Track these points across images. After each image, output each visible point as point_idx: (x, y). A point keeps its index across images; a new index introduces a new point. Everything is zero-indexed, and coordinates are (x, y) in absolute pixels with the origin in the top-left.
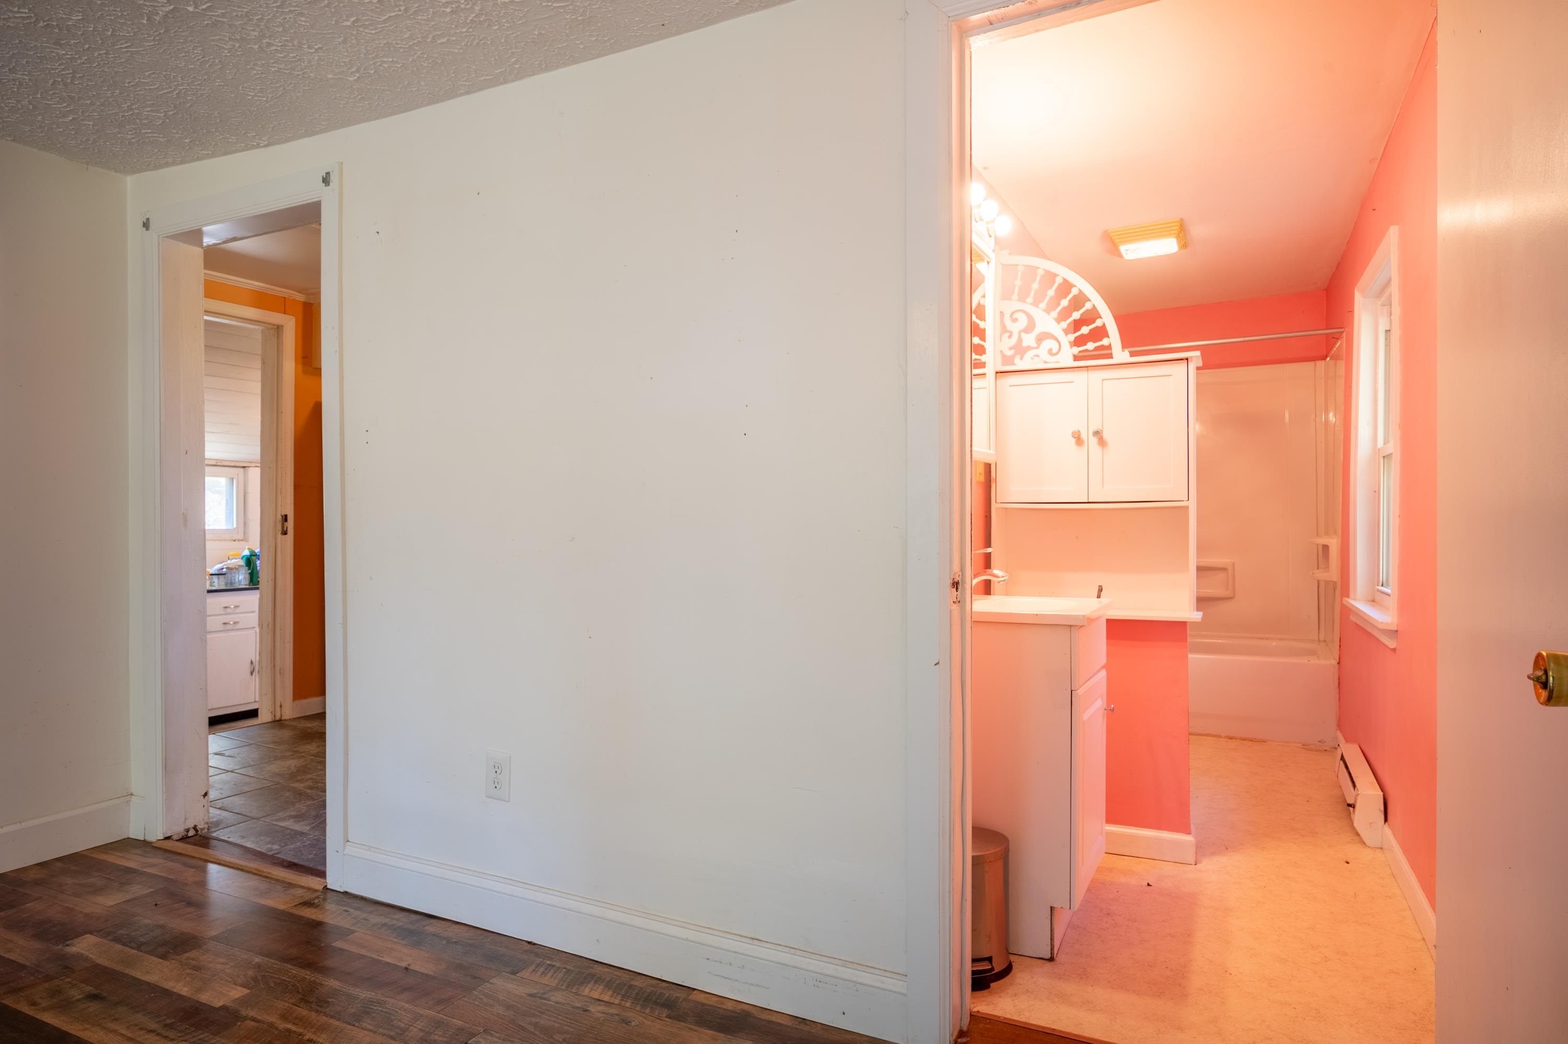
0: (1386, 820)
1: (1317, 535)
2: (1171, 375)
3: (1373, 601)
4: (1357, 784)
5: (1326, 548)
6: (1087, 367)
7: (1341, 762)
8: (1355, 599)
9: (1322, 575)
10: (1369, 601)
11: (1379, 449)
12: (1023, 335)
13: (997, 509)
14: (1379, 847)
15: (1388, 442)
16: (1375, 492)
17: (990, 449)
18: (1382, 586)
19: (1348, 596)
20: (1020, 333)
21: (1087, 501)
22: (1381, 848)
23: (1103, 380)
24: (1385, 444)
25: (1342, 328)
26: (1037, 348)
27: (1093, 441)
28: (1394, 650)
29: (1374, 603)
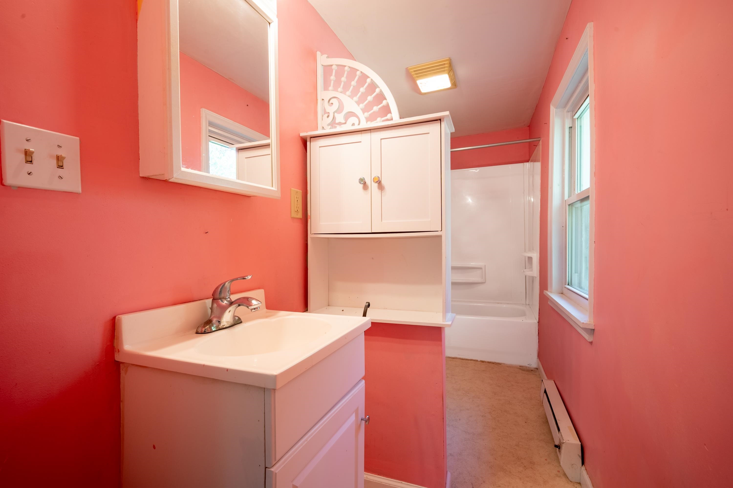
0: (583, 463)
1: (525, 252)
2: (429, 133)
3: (562, 293)
4: (560, 429)
5: (530, 259)
6: (370, 130)
7: (545, 394)
8: (551, 292)
9: (528, 273)
10: (559, 293)
11: (566, 201)
12: (336, 114)
13: (312, 238)
14: (579, 482)
15: (571, 196)
16: (563, 227)
17: (272, 187)
18: (568, 285)
19: (547, 290)
20: (334, 113)
21: (370, 232)
22: (580, 483)
23: (381, 139)
24: (569, 197)
25: (540, 138)
26: (345, 123)
27: (375, 185)
28: (591, 343)
29: (562, 294)
